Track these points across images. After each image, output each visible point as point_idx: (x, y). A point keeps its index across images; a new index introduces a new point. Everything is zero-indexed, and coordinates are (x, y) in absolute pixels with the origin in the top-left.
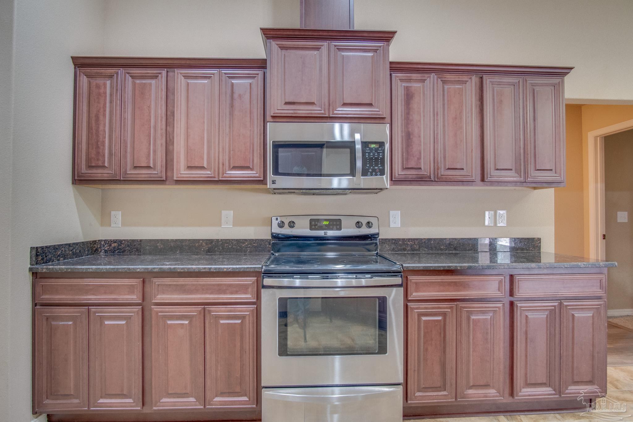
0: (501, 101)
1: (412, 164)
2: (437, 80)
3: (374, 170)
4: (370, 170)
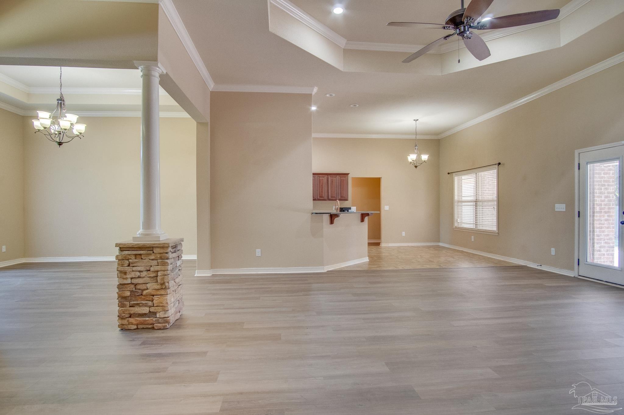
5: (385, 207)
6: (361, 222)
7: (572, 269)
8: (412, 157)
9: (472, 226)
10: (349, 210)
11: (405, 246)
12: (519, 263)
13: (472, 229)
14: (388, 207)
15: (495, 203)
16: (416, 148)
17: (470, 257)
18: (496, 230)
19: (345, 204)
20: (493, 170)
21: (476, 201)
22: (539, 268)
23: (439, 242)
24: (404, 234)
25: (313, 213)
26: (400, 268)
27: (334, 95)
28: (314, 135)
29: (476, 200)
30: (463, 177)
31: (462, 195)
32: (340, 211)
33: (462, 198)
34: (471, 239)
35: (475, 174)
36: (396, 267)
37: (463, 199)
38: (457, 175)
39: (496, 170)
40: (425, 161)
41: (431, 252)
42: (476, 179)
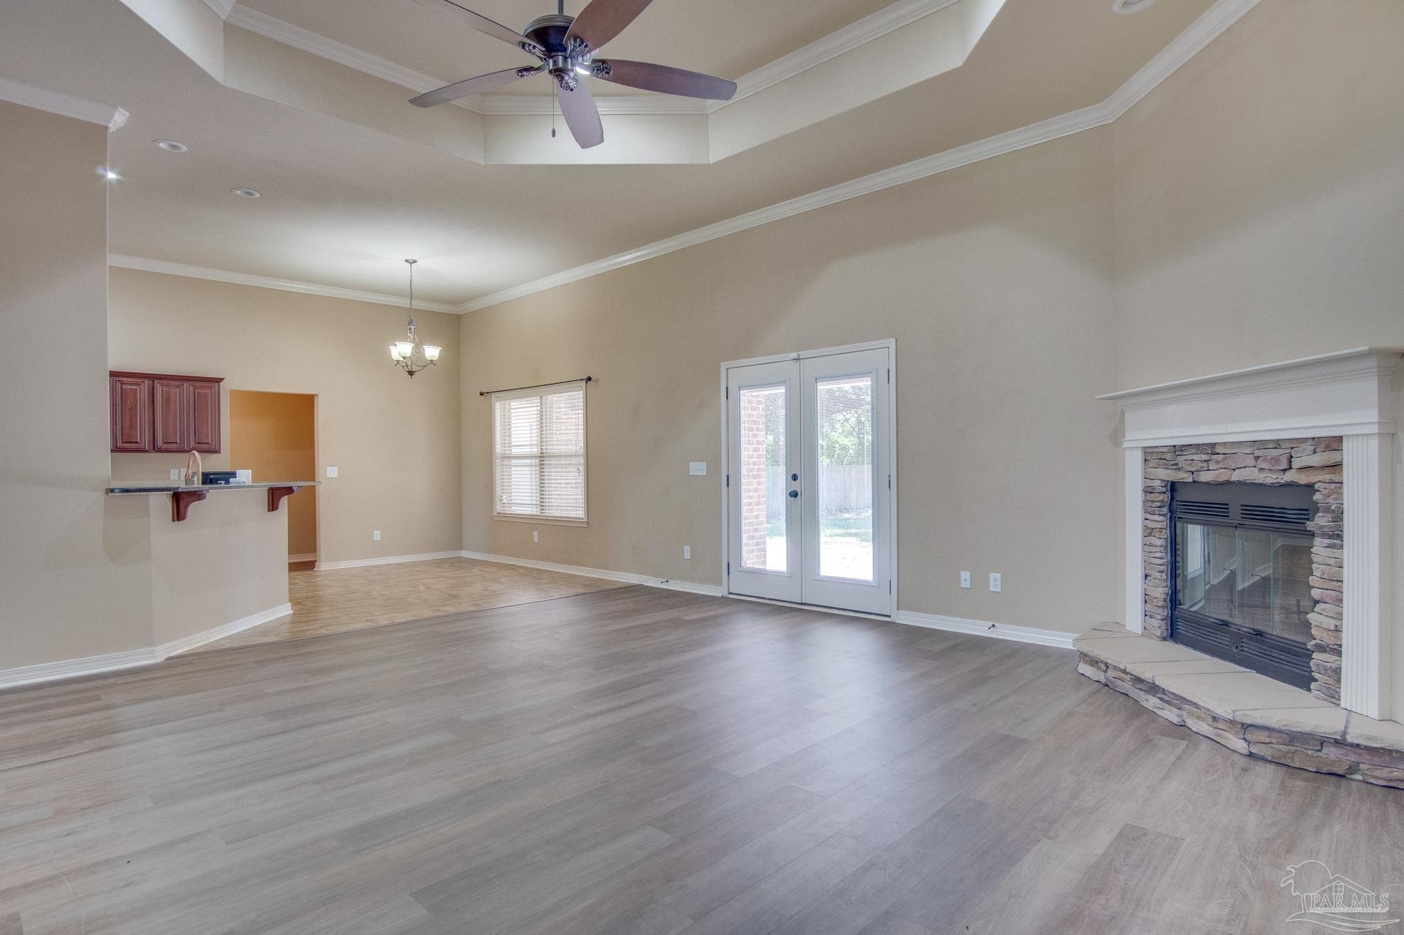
0: (169, 398)
5: (328, 471)
6: (269, 511)
7: (717, 581)
8: (401, 350)
9: (534, 511)
10: (231, 480)
11: (382, 566)
12: (629, 582)
13: (533, 515)
14: (336, 469)
15: (582, 460)
16: (410, 329)
17: (535, 577)
18: (583, 516)
19: (215, 464)
20: (577, 391)
21: (542, 457)
22: (664, 586)
23: (461, 548)
24: (377, 535)
25: (112, 491)
26: (383, 621)
27: (184, 149)
28: (113, 260)
29: (542, 453)
30: (512, 404)
31: (510, 443)
32: (204, 482)
33: (510, 450)
34: (533, 538)
35: (539, 397)
36: (371, 621)
37: (513, 450)
38: (499, 399)
39: (582, 392)
40: (432, 361)
41: (447, 574)
42: (541, 408)
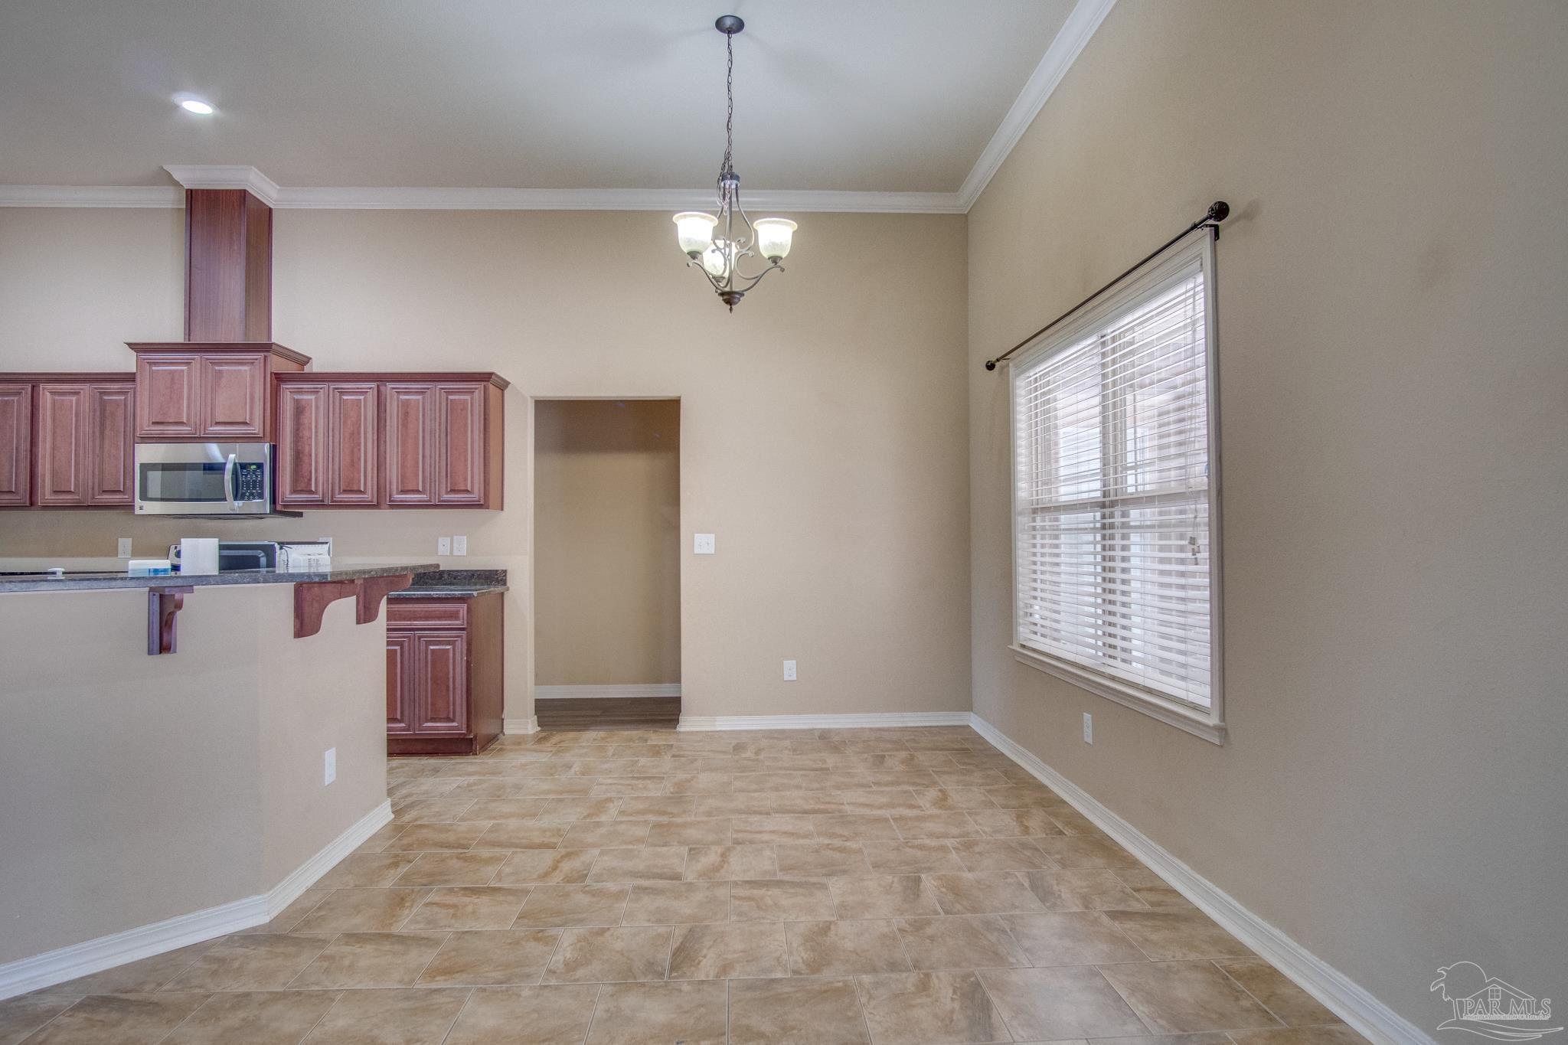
0: (408, 413)
1: (302, 486)
2: (333, 391)
3: (252, 494)
4: (247, 494)
5: (697, 541)
13: (1082, 668)
14: (711, 538)
18: (1206, 702)
21: (1107, 505)
23: (968, 707)
24: (790, 671)
29: (1107, 494)
31: (1046, 474)
33: (1048, 492)
34: (1083, 731)
35: (1096, 333)
38: (1024, 369)
39: (1200, 279)
40: (775, 260)
